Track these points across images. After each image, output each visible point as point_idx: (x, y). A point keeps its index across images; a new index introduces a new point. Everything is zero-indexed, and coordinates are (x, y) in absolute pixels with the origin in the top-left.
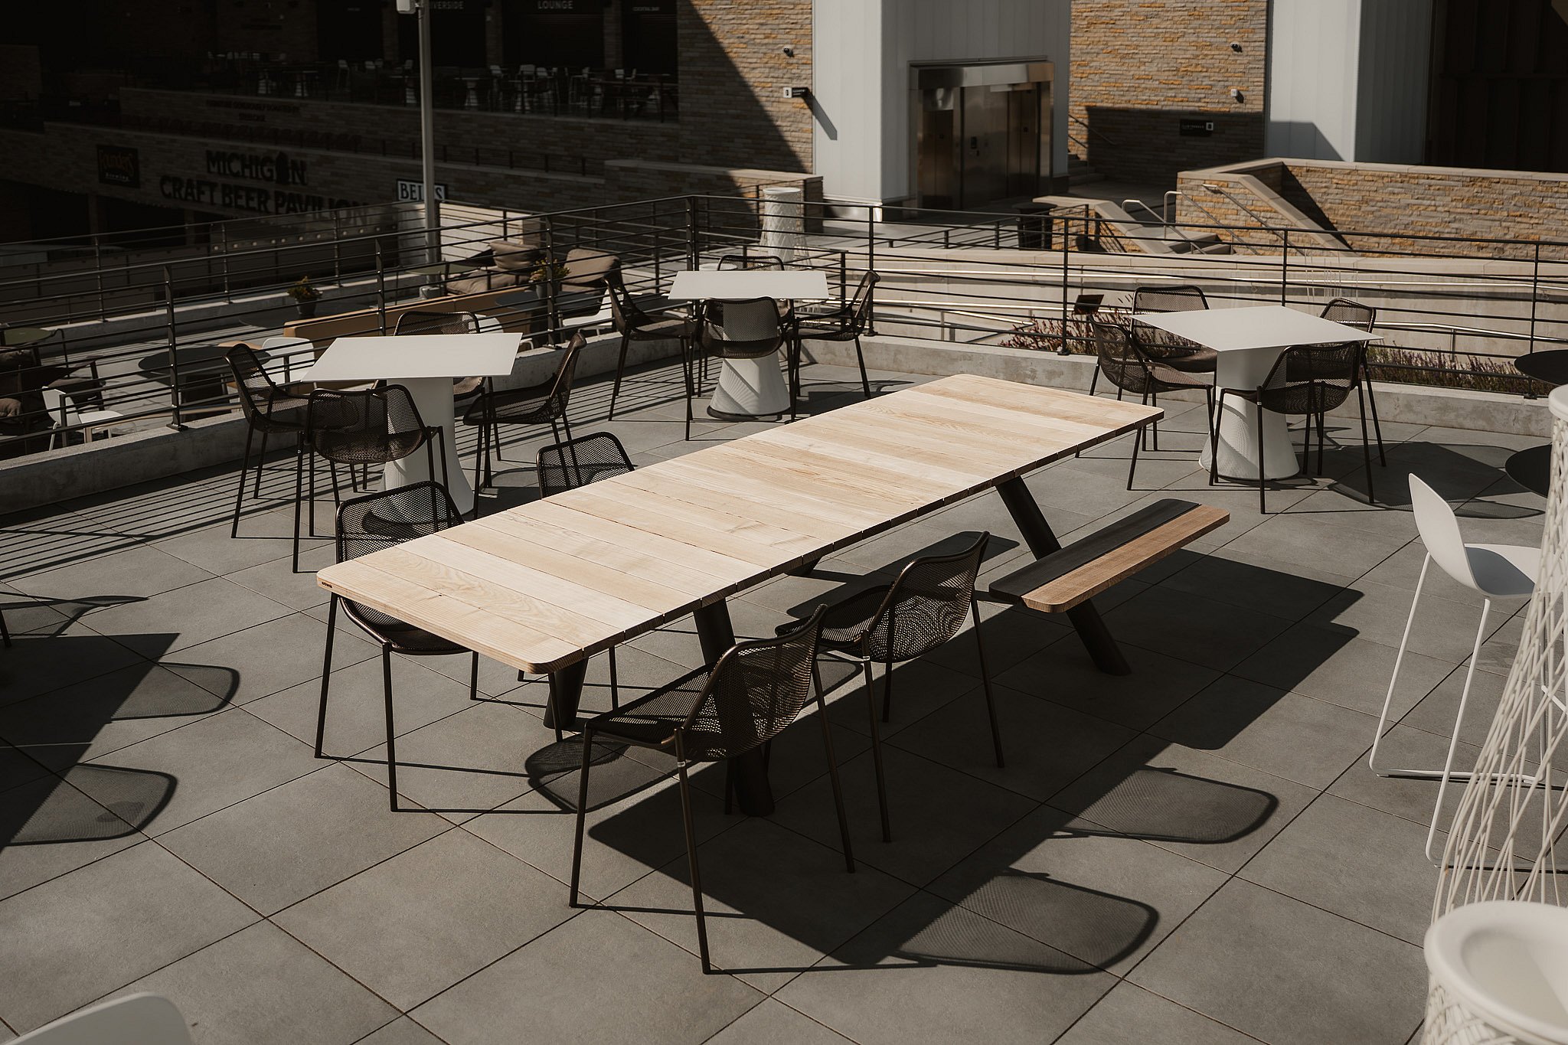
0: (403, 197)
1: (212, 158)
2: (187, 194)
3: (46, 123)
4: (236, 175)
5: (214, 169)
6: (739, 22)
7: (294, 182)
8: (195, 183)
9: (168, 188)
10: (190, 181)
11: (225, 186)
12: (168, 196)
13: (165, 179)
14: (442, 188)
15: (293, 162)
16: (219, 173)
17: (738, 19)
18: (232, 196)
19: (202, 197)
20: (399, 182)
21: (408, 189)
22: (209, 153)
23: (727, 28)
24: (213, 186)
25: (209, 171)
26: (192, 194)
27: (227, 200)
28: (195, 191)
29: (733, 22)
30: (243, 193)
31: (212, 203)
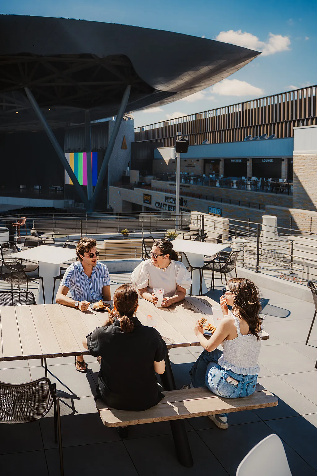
0: (210, 212)
1: (167, 198)
2: (161, 207)
3: (135, 188)
4: (171, 203)
5: (167, 201)
6: (314, 165)
7: (184, 206)
8: (163, 204)
9: (157, 205)
10: (162, 204)
11: (169, 205)
12: (157, 207)
13: (157, 203)
14: (220, 210)
15: (184, 200)
16: (168, 202)
17: (313, 164)
18: (170, 208)
19: (164, 208)
20: (209, 208)
21: (211, 210)
22: (166, 197)
23: (310, 167)
24: (166, 205)
25: (166, 201)
26: (162, 207)
27: (169, 209)
28: (162, 206)
29: (312, 165)
30: (172, 207)
31: (166, 209)
